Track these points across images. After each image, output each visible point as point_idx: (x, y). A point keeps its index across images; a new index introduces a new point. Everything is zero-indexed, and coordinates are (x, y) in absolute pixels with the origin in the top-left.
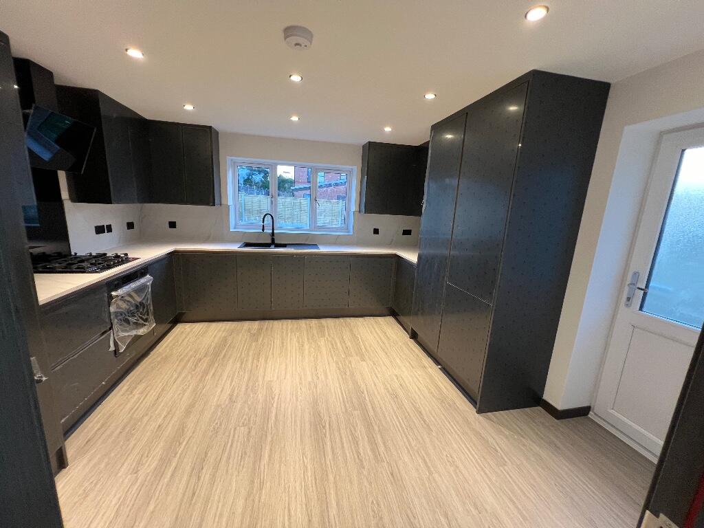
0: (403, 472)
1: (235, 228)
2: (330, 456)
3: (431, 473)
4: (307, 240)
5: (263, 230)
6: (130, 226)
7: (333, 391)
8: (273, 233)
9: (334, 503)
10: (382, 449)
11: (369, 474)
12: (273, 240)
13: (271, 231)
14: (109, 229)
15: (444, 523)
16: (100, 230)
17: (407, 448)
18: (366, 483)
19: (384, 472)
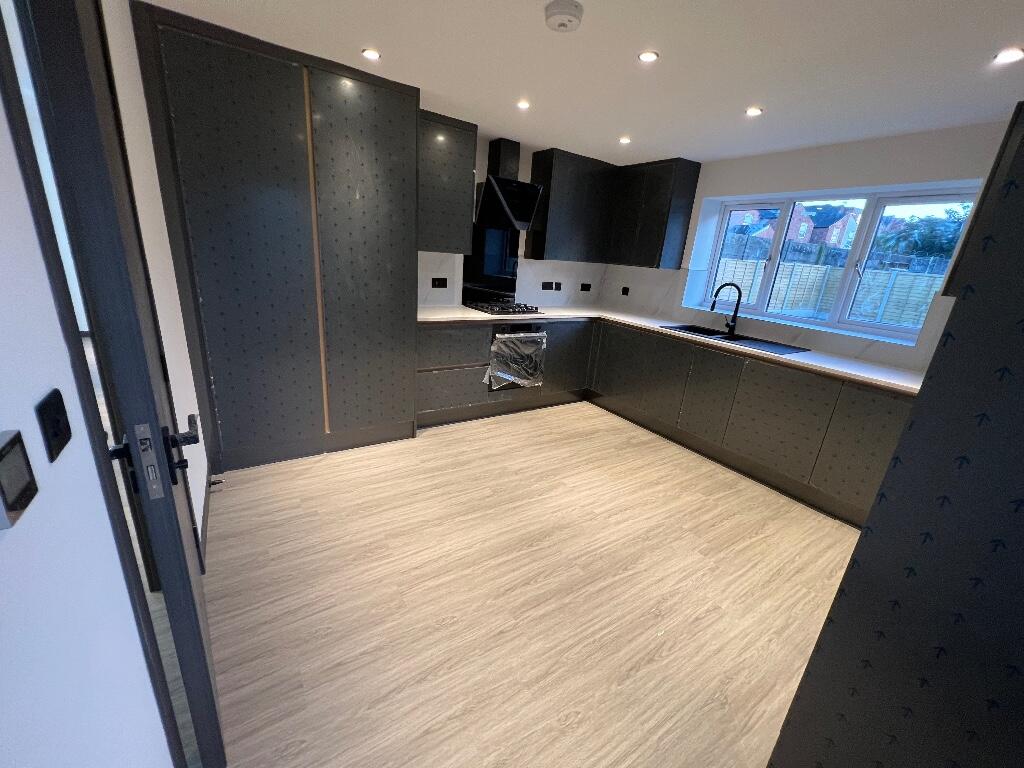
0: (509, 646)
1: (701, 305)
2: (493, 562)
3: (528, 685)
4: (795, 338)
5: (713, 308)
6: (586, 287)
7: (598, 536)
8: (735, 317)
9: (440, 581)
10: (534, 613)
11: (490, 607)
12: (732, 329)
13: (732, 314)
14: (558, 287)
15: (455, 708)
16: (547, 286)
17: (556, 646)
18: (474, 606)
19: (498, 622)
